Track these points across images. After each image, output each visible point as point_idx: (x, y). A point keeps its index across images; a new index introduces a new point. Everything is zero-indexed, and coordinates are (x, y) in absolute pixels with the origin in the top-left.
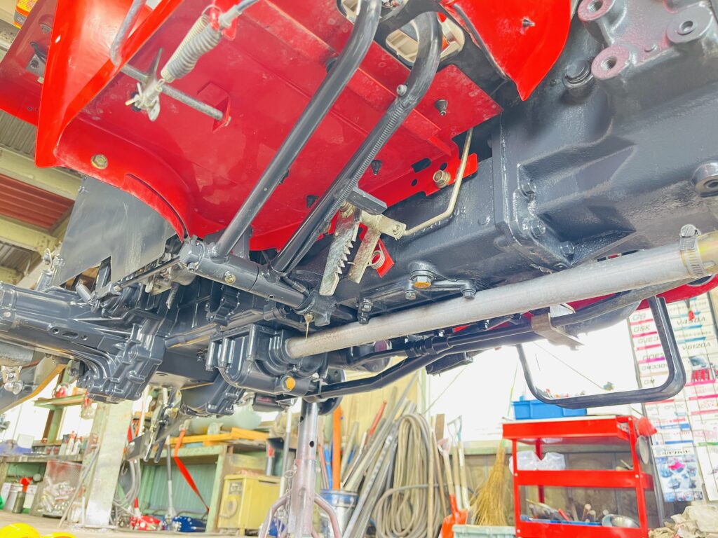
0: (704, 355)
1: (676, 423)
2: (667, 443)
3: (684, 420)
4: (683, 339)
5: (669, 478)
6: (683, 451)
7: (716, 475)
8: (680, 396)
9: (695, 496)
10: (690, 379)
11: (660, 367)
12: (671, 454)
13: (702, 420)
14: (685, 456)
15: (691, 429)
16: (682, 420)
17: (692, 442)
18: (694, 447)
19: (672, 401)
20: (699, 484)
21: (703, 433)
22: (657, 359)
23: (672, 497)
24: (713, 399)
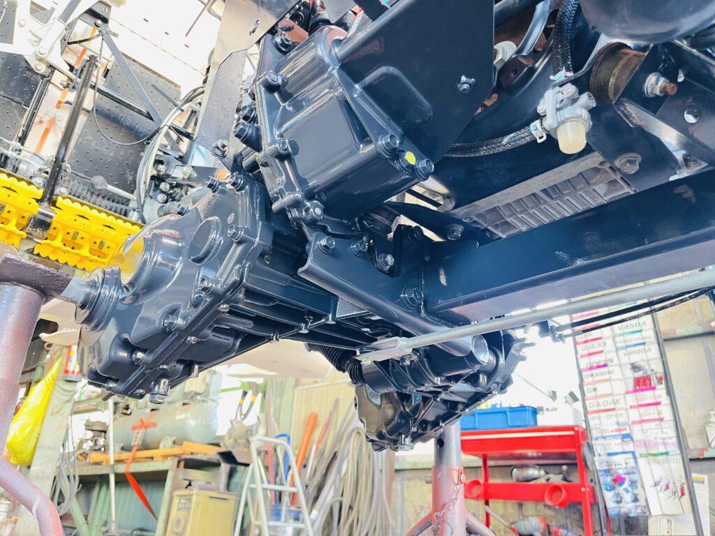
0: (645, 361)
1: (617, 433)
3: (626, 429)
4: (624, 344)
5: (612, 492)
6: (623, 462)
7: (658, 488)
8: (622, 404)
9: (639, 511)
10: (631, 387)
11: (602, 374)
12: (613, 467)
13: (643, 430)
14: (626, 468)
15: (632, 439)
16: (623, 430)
17: (633, 453)
18: (635, 458)
19: (613, 409)
20: (641, 497)
21: (645, 443)
22: (599, 367)
23: (616, 512)
24: (653, 407)
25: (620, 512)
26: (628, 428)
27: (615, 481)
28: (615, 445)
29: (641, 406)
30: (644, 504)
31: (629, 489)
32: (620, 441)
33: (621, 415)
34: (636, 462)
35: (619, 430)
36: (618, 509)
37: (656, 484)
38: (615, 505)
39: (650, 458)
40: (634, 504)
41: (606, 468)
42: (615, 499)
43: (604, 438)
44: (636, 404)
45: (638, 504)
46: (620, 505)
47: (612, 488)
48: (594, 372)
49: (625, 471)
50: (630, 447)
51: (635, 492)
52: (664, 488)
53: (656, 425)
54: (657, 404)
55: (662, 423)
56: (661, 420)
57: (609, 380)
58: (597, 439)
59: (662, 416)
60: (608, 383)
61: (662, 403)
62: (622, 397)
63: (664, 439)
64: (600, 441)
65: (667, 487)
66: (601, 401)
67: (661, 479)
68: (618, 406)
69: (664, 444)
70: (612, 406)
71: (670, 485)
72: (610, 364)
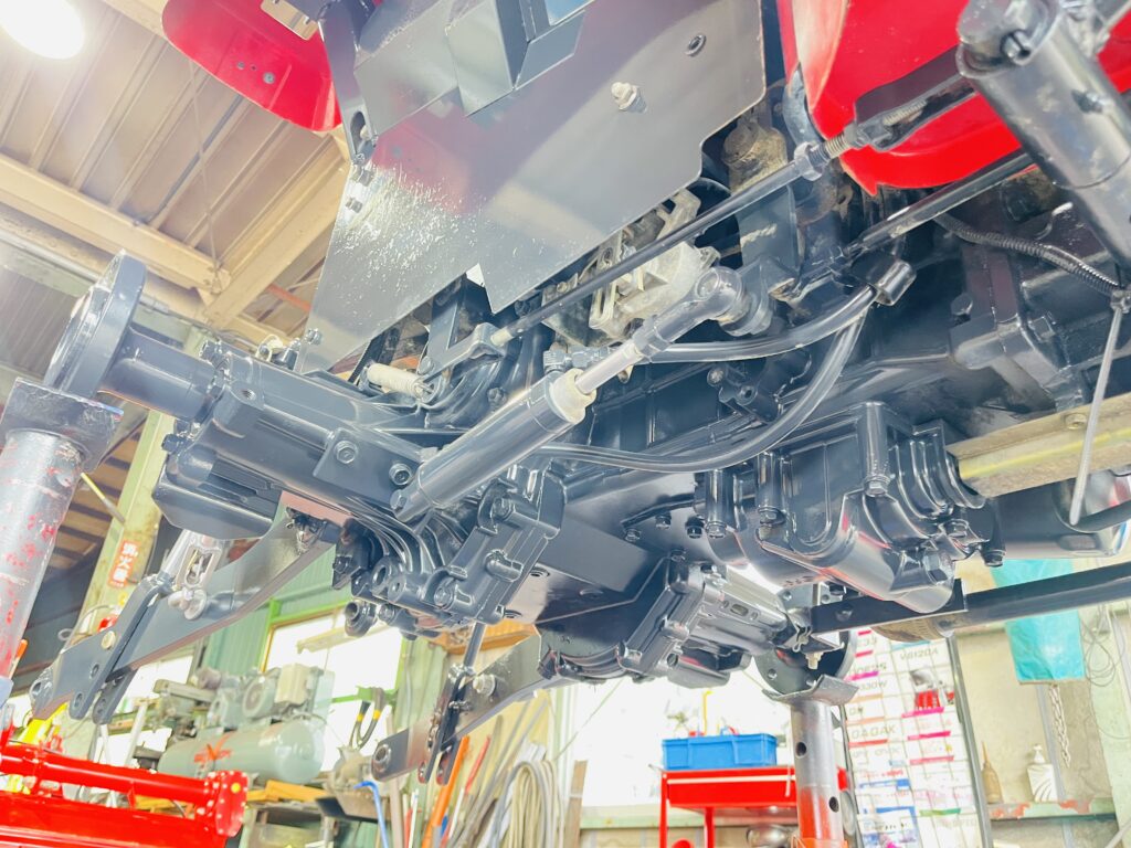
0: (929, 668)
1: (891, 778)
2: (880, 811)
3: (901, 772)
6: (898, 824)
8: (898, 734)
10: (911, 707)
11: (870, 686)
12: (883, 830)
13: (925, 774)
14: (902, 832)
15: (910, 789)
16: (898, 773)
17: (912, 809)
18: (914, 817)
19: (884, 741)
21: (928, 794)
22: (867, 675)
24: (941, 739)
26: (904, 770)
28: (887, 796)
29: (922, 736)
32: (894, 789)
33: (895, 750)
34: (915, 822)
35: (893, 773)
39: (934, 817)
41: (874, 831)
44: (916, 733)
48: (859, 683)
49: (901, 838)
50: (906, 800)
53: (944, 767)
54: (945, 734)
55: (952, 764)
56: (950, 759)
57: (879, 696)
58: (861, 786)
59: (951, 754)
60: (879, 700)
61: (952, 734)
62: (897, 723)
63: (954, 788)
64: (866, 790)
66: (868, 727)
68: (892, 737)
69: (955, 796)
70: (884, 736)
72: (881, 671)
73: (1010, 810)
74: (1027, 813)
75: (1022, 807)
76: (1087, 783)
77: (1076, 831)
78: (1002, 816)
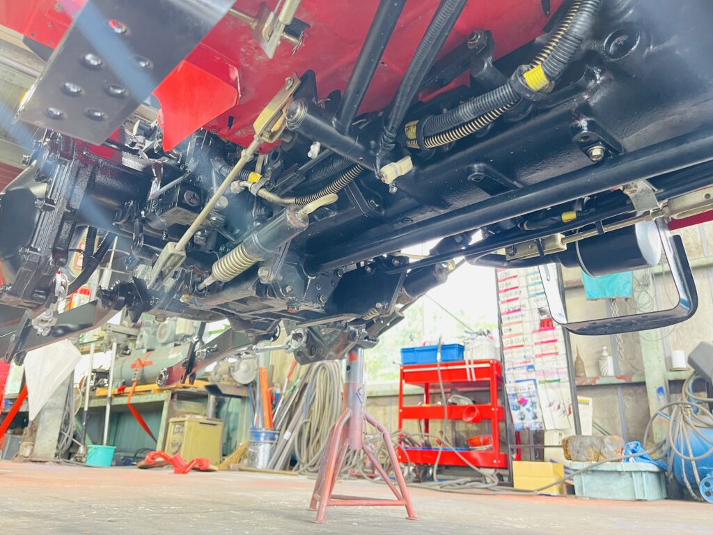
1: (524, 365)
2: (517, 382)
3: (530, 362)
4: (534, 292)
5: (518, 411)
6: (527, 388)
7: (552, 407)
8: (529, 342)
9: (538, 426)
10: (538, 327)
11: (516, 317)
12: (519, 391)
13: (543, 362)
14: (529, 392)
15: (535, 371)
16: (528, 362)
17: (535, 380)
18: (536, 384)
19: (522, 346)
20: (539, 415)
21: (543, 372)
22: (514, 311)
23: (520, 427)
24: (552, 343)
25: (523, 427)
26: (532, 360)
27: (520, 402)
28: (522, 374)
29: (543, 343)
30: (541, 420)
31: (531, 409)
32: (525, 371)
33: (528, 350)
34: (536, 387)
35: (526, 362)
36: (522, 425)
37: (550, 405)
38: (520, 421)
39: (546, 384)
40: (534, 421)
41: (514, 392)
42: (520, 417)
43: (514, 368)
44: (539, 341)
45: (537, 420)
46: (524, 421)
47: (518, 408)
48: (511, 315)
49: (528, 394)
50: (533, 376)
51: (535, 411)
52: (556, 407)
53: (553, 358)
54: (554, 341)
55: (557, 356)
56: (556, 354)
57: (521, 322)
58: (509, 369)
59: (557, 351)
60: (521, 324)
61: (558, 340)
62: (529, 336)
63: (557, 369)
64: (511, 371)
65: (559, 407)
66: (514, 339)
67: (554, 401)
68: (526, 343)
69: (558, 373)
70: (522, 343)
71: (561, 406)
72: (523, 308)
73: (589, 380)
74: (598, 382)
75: (595, 379)
76: (632, 366)
77: (624, 391)
78: (584, 384)
